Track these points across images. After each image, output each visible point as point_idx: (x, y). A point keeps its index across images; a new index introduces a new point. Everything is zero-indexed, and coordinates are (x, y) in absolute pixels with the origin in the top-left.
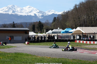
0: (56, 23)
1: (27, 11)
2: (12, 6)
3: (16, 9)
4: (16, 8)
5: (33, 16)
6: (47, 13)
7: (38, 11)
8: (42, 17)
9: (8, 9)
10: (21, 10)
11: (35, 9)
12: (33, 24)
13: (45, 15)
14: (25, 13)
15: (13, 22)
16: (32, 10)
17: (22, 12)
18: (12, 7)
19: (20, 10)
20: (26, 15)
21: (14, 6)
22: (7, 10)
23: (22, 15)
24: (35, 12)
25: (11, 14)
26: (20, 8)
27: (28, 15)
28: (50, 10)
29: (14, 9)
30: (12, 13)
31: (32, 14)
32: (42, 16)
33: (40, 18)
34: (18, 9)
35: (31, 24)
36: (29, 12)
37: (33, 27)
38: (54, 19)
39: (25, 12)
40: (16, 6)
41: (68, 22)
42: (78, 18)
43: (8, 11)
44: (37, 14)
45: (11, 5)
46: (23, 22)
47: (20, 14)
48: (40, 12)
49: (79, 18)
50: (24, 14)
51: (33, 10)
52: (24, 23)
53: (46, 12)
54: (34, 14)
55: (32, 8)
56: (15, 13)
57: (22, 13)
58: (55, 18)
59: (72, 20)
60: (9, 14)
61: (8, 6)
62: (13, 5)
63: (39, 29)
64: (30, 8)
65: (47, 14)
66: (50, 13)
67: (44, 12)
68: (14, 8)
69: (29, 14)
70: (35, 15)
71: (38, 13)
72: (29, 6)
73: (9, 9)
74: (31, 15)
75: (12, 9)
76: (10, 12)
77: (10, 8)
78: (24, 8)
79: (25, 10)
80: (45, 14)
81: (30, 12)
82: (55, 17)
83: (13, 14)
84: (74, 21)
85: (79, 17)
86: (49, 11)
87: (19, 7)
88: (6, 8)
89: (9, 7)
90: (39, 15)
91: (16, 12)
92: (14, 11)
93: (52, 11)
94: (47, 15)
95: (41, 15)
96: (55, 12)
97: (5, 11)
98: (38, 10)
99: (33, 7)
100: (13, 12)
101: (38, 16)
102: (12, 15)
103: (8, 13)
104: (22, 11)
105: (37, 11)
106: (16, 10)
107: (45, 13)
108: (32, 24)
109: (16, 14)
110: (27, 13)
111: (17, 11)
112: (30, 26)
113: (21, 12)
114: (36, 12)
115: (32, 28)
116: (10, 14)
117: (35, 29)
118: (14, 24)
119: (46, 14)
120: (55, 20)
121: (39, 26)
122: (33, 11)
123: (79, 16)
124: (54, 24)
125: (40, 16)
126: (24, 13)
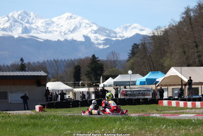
0: (139, 59)
1: (64, 29)
2: (20, 15)
3: (32, 23)
4: (34, 21)
5: (81, 43)
6: (119, 33)
7: (95, 28)
8: (105, 44)
9: (11, 24)
10: (47, 26)
11: (87, 21)
12: (76, 64)
13: (114, 39)
14: (58, 33)
15: (22, 60)
16: (78, 24)
17: (50, 32)
18: (20, 17)
19: (43, 24)
20: (62, 39)
21: (27, 14)
22: (7, 25)
23: (49, 39)
24: (86, 32)
25: (19, 37)
26: (43, 20)
27: (66, 40)
28: (128, 25)
29: (28, 22)
30: (23, 33)
31: (78, 37)
32: (107, 41)
33: (101, 47)
34: (40, 23)
35: (70, 63)
36: (69, 31)
37: (75, 73)
38: (133, 49)
39: (58, 30)
40: (32, 14)
41: (167, 57)
42: (194, 44)
43: (10, 29)
44: (92, 37)
45: (19, 12)
46: (52, 60)
47: (43, 37)
48: (100, 30)
49: (197, 46)
50: (54, 37)
51: (80, 26)
52: (56, 62)
53: (117, 30)
54: (84, 36)
55: (79, 18)
56: (31, 34)
57: (51, 34)
58: (135, 46)
59: (178, 52)
60: (13, 37)
61: (10, 15)
62: (25, 13)
63: (91, 78)
64: (73, 20)
65: (121, 37)
66: (129, 34)
67: (111, 31)
68: (26, 20)
69: (70, 37)
70: (87, 38)
71: (96, 33)
72: (68, 14)
73: (13, 23)
74: (76, 40)
75: (22, 24)
76: (17, 33)
77: (16, 21)
78: (54, 19)
79: (58, 25)
80: (115, 35)
81: (72, 32)
82: (135, 44)
83: (25, 36)
84: (185, 52)
85: (195, 42)
86: (126, 28)
87: (41, 18)
88: (4, 19)
89: (14, 18)
90: (98, 39)
91: (33, 31)
92: (26, 27)
93: (135, 28)
94: (120, 39)
95: (103, 38)
96: (142, 30)
97: (3, 29)
98: (95, 23)
99: (81, 17)
100: (26, 30)
101: (96, 42)
102: (21, 39)
103: (10, 33)
104: (50, 29)
105: (91, 26)
106: (33, 26)
107: (115, 33)
108: (74, 64)
109: (34, 37)
110: (63, 34)
111: (36, 29)
112: (67, 71)
113: (46, 32)
114: (90, 29)
115: (72, 75)
116: (16, 36)
117: (81, 78)
118: (22, 64)
119: (118, 35)
120: (136, 53)
121: (93, 69)
122: (81, 29)
123: (197, 40)
124: (133, 64)
125: (101, 42)
126: (56, 33)
